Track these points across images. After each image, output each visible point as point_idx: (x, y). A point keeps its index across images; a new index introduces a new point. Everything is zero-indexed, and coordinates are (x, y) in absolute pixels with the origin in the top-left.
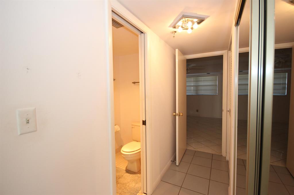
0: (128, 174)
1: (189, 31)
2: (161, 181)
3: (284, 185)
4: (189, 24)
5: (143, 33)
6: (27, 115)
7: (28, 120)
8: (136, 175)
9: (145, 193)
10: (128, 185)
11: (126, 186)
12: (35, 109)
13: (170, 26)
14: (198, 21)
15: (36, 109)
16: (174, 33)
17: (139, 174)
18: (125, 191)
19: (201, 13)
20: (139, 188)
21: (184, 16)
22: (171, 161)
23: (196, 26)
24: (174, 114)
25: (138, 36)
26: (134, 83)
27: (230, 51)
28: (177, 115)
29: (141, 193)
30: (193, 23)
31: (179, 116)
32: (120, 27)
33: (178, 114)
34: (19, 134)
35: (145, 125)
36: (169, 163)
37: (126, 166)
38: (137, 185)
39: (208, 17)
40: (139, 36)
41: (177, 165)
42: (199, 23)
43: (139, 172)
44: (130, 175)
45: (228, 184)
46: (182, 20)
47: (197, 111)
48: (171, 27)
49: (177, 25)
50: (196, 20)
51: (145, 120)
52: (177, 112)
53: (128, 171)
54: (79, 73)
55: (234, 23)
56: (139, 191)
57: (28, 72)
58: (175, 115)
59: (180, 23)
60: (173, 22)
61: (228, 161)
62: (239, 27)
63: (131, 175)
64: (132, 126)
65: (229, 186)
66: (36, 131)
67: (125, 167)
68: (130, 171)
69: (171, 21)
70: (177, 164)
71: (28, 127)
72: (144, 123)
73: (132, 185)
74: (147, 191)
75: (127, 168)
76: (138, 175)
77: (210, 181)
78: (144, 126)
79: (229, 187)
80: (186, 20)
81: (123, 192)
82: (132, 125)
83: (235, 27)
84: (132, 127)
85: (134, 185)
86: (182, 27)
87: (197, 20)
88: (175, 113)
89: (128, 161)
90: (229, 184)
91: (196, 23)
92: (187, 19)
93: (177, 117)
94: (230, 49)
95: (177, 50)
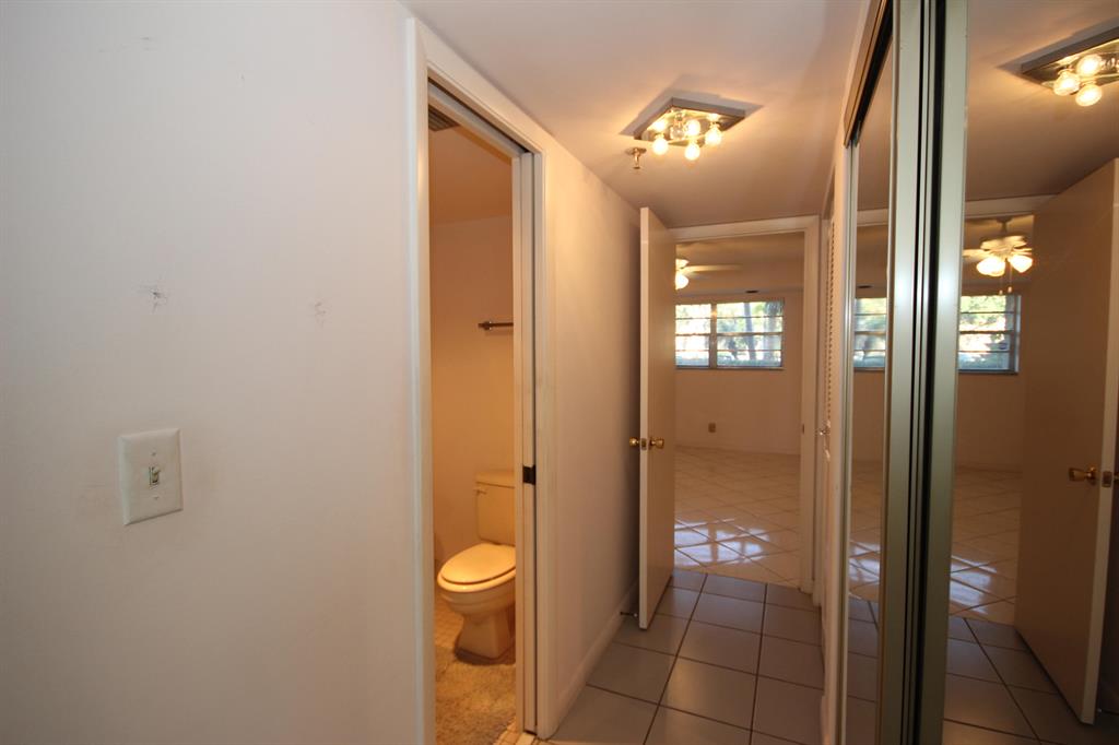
0: (463, 667)
1: (692, 153)
2: (588, 685)
3: (1006, 686)
4: (692, 129)
5: (526, 151)
6: (154, 454)
7: (156, 474)
8: (495, 667)
9: (529, 732)
10: (465, 703)
11: (461, 711)
12: (178, 432)
13: (625, 132)
14: (722, 121)
15: (181, 434)
16: (636, 154)
17: (507, 664)
18: (456, 728)
19: (733, 96)
20: (506, 713)
21: (676, 103)
22: (621, 613)
23: (715, 137)
24: (634, 442)
25: (508, 161)
26: (486, 326)
27: (826, 221)
28: (644, 446)
29: (516, 732)
30: (705, 126)
31: (650, 449)
32: (446, 128)
33: (648, 443)
34: (126, 521)
35: (534, 483)
36: (614, 619)
37: (456, 634)
38: (500, 705)
39: (755, 108)
40: (515, 161)
41: (641, 626)
42: (724, 127)
43: (507, 655)
44: (471, 667)
45: (821, 689)
46: (667, 115)
47: (712, 428)
48: (629, 134)
49: (650, 128)
50: (714, 117)
51: (531, 466)
52: (644, 434)
53: (464, 654)
54: (319, 304)
55: (841, 136)
56: (508, 724)
57: (156, 305)
58: (637, 446)
59: (659, 125)
60: (637, 119)
61: (820, 608)
62: (857, 150)
63: (476, 669)
64: (476, 488)
65: (823, 694)
66: (180, 510)
67: (453, 639)
68: (471, 653)
69: (630, 117)
70: (643, 623)
71: (156, 498)
72: (530, 475)
73: (483, 704)
74: (536, 724)
75: (460, 645)
76: (503, 667)
77: (759, 678)
78: (529, 487)
79: (824, 698)
80: (683, 115)
81: (447, 731)
82: (479, 483)
83: (843, 147)
84: (479, 492)
85: (487, 703)
86: (667, 137)
87: (719, 116)
88: (638, 438)
89: (465, 615)
90: (823, 689)
91: (715, 129)
92: (684, 112)
93: (644, 454)
94: (827, 212)
95: (645, 213)
